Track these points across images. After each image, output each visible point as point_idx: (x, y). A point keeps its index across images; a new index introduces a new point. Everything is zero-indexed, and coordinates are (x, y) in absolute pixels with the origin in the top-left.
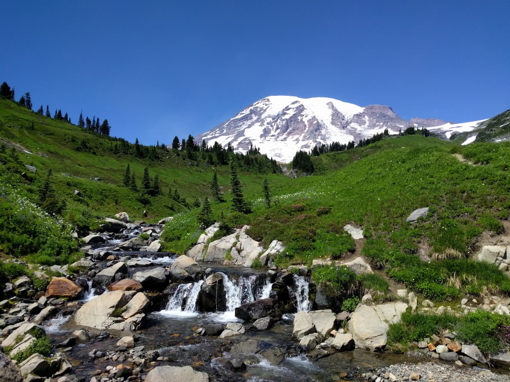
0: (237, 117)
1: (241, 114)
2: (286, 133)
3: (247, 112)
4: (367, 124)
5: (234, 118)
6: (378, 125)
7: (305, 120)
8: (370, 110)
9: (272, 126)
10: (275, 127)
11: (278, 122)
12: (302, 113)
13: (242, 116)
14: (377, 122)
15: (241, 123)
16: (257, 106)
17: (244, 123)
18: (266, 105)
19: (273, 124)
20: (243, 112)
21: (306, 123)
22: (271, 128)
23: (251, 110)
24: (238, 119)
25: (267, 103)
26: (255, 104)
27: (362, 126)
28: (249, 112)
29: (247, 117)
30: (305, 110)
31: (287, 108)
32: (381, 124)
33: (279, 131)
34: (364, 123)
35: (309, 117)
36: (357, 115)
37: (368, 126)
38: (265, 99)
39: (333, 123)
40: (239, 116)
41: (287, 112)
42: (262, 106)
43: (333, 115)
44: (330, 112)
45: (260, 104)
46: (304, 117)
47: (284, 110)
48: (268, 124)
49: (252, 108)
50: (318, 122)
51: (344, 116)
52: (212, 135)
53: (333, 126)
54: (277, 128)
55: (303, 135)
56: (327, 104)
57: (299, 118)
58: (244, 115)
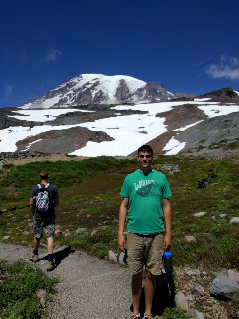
3: (63, 85)
5: (54, 90)
7: (94, 93)
9: (70, 97)
10: (72, 98)
11: (77, 94)
12: (95, 88)
13: (59, 88)
14: (149, 95)
15: (57, 94)
16: (73, 81)
19: (72, 95)
20: (61, 86)
21: (93, 96)
22: (69, 99)
23: (67, 84)
24: (56, 90)
25: (80, 79)
26: (72, 79)
27: (140, 98)
28: (65, 86)
29: (62, 90)
31: (88, 83)
34: (142, 95)
36: (139, 89)
37: (143, 98)
38: (80, 76)
41: (86, 86)
45: (75, 80)
47: (85, 84)
49: (68, 82)
51: (129, 90)
54: (74, 99)
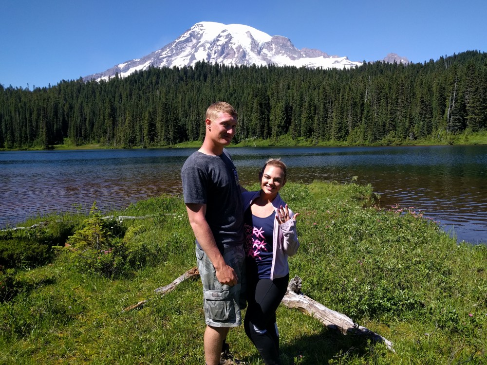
0: (180, 40)
1: (183, 37)
2: (222, 57)
3: (187, 35)
4: (274, 50)
6: (281, 53)
7: (234, 47)
8: (276, 40)
9: (211, 51)
10: (213, 51)
11: (214, 47)
12: (231, 42)
14: (280, 50)
15: (185, 45)
16: (194, 30)
17: (187, 45)
18: (201, 30)
19: (212, 49)
20: (184, 35)
21: (235, 50)
22: (211, 52)
23: (190, 34)
24: (182, 41)
25: (201, 28)
26: (192, 28)
27: (271, 52)
28: (189, 36)
29: (188, 40)
30: (233, 39)
31: (219, 36)
32: (283, 52)
33: (216, 55)
34: (272, 50)
35: (236, 45)
36: (267, 43)
37: (275, 53)
38: (199, 25)
39: (252, 50)
40: (182, 39)
41: (219, 39)
42: (198, 31)
43: (252, 44)
44: (249, 41)
45: (196, 29)
46: (233, 45)
47: (217, 37)
48: (208, 49)
49: (190, 32)
50: (243, 51)
51: (258, 44)
52: (166, 54)
53: (252, 53)
54: (215, 53)
55: (234, 59)
56: (246, 33)
57: (230, 45)
58: (186, 38)
